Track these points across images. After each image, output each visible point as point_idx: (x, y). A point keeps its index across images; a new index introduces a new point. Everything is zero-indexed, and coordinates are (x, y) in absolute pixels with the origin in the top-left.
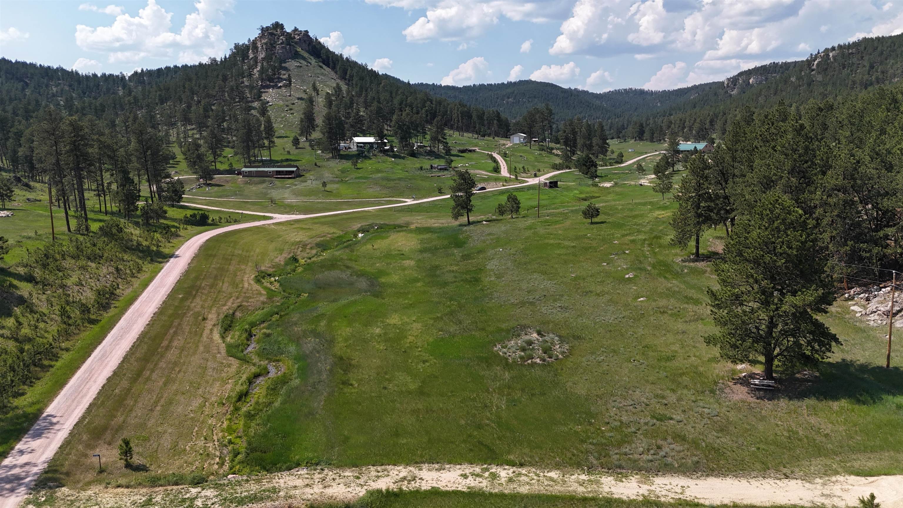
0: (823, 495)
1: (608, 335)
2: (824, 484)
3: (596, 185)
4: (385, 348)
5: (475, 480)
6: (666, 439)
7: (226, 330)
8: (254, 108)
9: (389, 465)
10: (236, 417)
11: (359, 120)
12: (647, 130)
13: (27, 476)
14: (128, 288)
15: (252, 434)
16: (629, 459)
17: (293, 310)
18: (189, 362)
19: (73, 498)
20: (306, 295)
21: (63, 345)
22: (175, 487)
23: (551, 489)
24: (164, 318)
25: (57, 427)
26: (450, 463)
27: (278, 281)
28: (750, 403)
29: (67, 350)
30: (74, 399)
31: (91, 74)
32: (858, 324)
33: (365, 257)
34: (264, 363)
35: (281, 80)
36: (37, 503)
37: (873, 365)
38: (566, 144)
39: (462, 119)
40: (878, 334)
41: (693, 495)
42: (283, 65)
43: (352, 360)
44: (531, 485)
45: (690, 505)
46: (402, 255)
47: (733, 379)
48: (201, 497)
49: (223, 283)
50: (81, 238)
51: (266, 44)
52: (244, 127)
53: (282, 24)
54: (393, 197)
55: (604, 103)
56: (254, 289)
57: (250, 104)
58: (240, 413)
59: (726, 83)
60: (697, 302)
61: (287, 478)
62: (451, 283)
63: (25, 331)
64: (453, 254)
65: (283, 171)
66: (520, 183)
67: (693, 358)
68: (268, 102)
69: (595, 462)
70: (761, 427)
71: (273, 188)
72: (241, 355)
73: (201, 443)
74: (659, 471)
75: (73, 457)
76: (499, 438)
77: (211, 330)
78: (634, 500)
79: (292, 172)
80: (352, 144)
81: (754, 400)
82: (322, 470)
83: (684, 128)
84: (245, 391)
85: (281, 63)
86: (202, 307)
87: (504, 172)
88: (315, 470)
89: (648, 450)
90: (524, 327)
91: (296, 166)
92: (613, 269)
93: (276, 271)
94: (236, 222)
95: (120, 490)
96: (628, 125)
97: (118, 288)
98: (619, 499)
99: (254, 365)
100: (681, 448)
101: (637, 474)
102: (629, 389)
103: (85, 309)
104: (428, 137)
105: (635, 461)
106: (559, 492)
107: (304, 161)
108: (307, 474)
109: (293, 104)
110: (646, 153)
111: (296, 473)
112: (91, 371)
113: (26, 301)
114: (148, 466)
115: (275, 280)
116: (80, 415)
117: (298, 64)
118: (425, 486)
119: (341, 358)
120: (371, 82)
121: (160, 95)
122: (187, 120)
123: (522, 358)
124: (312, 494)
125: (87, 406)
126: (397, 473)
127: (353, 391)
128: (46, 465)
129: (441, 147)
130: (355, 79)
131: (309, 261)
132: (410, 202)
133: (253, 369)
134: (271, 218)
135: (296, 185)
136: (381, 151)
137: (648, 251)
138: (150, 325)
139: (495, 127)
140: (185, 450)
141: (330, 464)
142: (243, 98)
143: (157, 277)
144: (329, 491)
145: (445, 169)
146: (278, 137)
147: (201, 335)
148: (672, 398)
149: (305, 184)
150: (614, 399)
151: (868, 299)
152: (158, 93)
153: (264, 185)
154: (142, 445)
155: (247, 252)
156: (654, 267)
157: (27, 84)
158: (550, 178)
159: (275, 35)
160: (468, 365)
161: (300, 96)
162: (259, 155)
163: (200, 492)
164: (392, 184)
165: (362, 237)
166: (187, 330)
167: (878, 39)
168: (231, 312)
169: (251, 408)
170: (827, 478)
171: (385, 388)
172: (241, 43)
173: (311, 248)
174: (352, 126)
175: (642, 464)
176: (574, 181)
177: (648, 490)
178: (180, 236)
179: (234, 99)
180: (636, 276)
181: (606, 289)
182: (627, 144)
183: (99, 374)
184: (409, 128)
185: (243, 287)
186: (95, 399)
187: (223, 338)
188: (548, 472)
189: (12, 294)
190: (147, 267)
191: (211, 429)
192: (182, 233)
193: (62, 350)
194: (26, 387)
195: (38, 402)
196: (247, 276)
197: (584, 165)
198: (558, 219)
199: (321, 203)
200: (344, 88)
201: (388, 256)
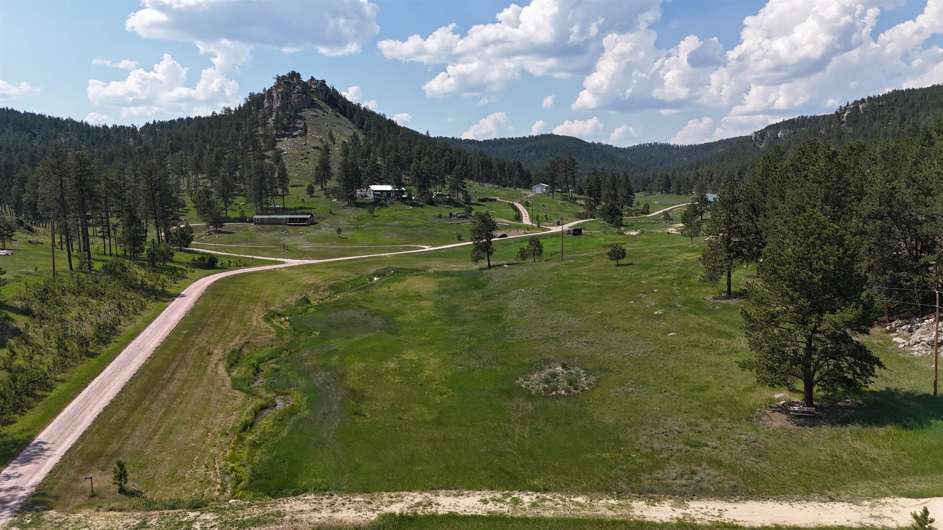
0: (872, 516)
1: (637, 367)
2: (872, 506)
3: (621, 233)
4: (400, 381)
5: (496, 505)
6: (700, 465)
7: (232, 365)
8: (268, 157)
9: (403, 491)
10: (240, 447)
11: (376, 169)
12: (673, 183)
13: (12, 500)
14: (130, 324)
15: (257, 461)
16: (662, 484)
17: (303, 347)
18: (193, 393)
19: (61, 521)
20: (318, 333)
21: (59, 377)
22: (172, 511)
23: (578, 513)
24: (166, 352)
25: (47, 453)
26: (468, 489)
27: (288, 321)
28: (790, 430)
29: (63, 381)
30: (68, 427)
31: (101, 126)
32: (901, 355)
33: (380, 298)
34: (271, 395)
35: (297, 129)
36: (22, 525)
37: (920, 393)
38: (590, 193)
39: (483, 169)
40: (923, 364)
41: (732, 518)
42: (299, 114)
43: (365, 392)
44: (556, 509)
45: (728, 527)
46: (419, 297)
47: (771, 407)
48: (200, 521)
49: (230, 321)
50: (83, 276)
51: (282, 93)
52: (258, 174)
53: (299, 74)
54: (410, 244)
55: (628, 157)
56: (263, 327)
57: (264, 153)
58: (244, 443)
59: (754, 136)
60: (730, 336)
61: (293, 503)
62: (471, 321)
63: (19, 362)
64: (473, 295)
65: (296, 219)
66: (543, 231)
67: (728, 388)
68: (283, 151)
69: (625, 487)
70: (803, 452)
71: (286, 236)
72: (246, 388)
73: (201, 470)
74: (694, 495)
75: (63, 482)
76: (522, 465)
77: (216, 364)
78: (668, 523)
79: (306, 219)
80: (368, 192)
81: (794, 427)
82: (331, 495)
83: (711, 180)
84: (250, 422)
85: (297, 112)
86: (208, 343)
87: (526, 220)
88: (323, 495)
89: (682, 475)
90: (548, 362)
91: (310, 214)
92: (641, 307)
93: (286, 312)
94: (246, 266)
95: (112, 513)
96: (653, 179)
97: (120, 324)
98: (652, 522)
99: (261, 397)
100: (717, 473)
101: (670, 498)
102: (661, 417)
103: (83, 341)
104: (447, 186)
105: (668, 486)
106: (587, 516)
107: (318, 209)
108: (315, 499)
109: (309, 153)
110: (673, 205)
111: (303, 498)
112: (86, 401)
113: (21, 333)
114: (143, 492)
115: (286, 320)
116: (73, 442)
117: (314, 114)
118: (441, 511)
119: (353, 391)
120: (389, 132)
121: (171, 144)
122: (198, 169)
123: (545, 389)
124: (319, 518)
125: (81, 433)
126: (412, 498)
127: (366, 421)
128: (34, 489)
129: (461, 196)
130: (373, 129)
131: (321, 302)
132: (428, 248)
133: (260, 402)
134: (283, 263)
135: (309, 232)
136: (398, 199)
137: (678, 289)
138: (152, 358)
139: (516, 178)
140: (184, 477)
141: (340, 490)
142: (256, 147)
143: (161, 315)
144: (338, 516)
145: (465, 217)
146: (291, 186)
147: (206, 369)
148: (706, 426)
149: (319, 231)
150: (645, 427)
151: (911, 331)
152: (170, 141)
153: (277, 232)
154: (138, 472)
155: (257, 292)
156: (684, 304)
157: (35, 136)
158: (574, 226)
159: (291, 84)
160: (489, 396)
161: (316, 145)
162: (272, 203)
163: (199, 516)
164: (410, 231)
165: (377, 281)
166: (191, 363)
167: (908, 91)
168: (238, 348)
169: (256, 438)
170: (875, 500)
171: (400, 418)
172: (256, 93)
173: (324, 291)
174: (369, 174)
175: (675, 489)
176: (599, 229)
177: (683, 514)
178: (187, 278)
179: (248, 148)
180: (665, 313)
181: (634, 325)
182: (653, 196)
183: (95, 404)
184: (427, 176)
185: (251, 325)
186: (89, 427)
187: (228, 372)
188: (574, 497)
189: (7, 326)
190: (151, 305)
191: (213, 457)
192: (189, 275)
193: (57, 381)
194: (17, 416)
195: (29, 430)
196: (256, 315)
197: (609, 213)
198: (582, 262)
199: (335, 249)
200: (361, 137)
201: (405, 296)
